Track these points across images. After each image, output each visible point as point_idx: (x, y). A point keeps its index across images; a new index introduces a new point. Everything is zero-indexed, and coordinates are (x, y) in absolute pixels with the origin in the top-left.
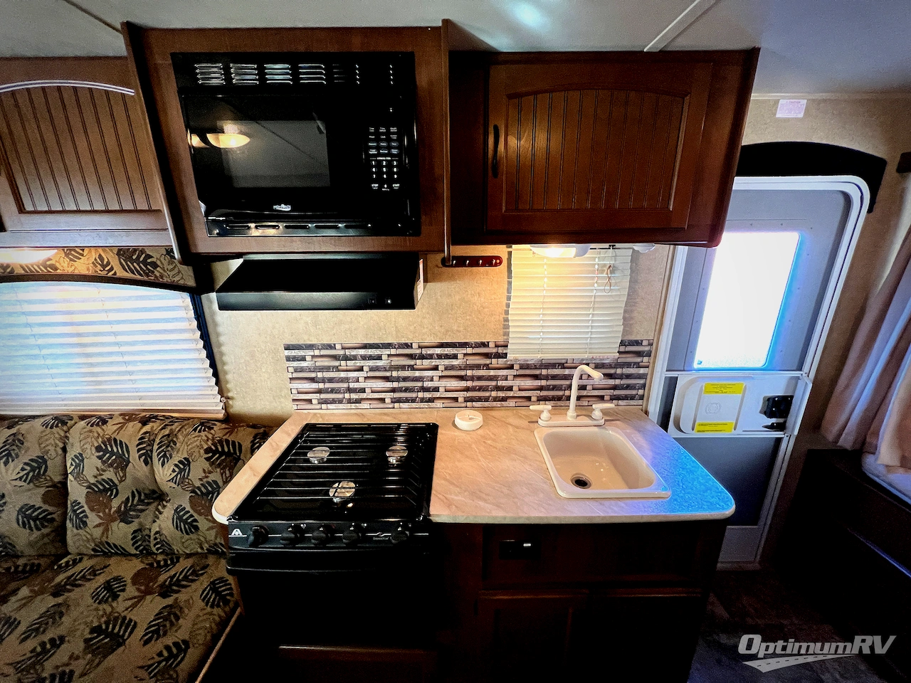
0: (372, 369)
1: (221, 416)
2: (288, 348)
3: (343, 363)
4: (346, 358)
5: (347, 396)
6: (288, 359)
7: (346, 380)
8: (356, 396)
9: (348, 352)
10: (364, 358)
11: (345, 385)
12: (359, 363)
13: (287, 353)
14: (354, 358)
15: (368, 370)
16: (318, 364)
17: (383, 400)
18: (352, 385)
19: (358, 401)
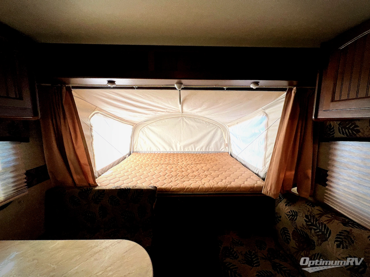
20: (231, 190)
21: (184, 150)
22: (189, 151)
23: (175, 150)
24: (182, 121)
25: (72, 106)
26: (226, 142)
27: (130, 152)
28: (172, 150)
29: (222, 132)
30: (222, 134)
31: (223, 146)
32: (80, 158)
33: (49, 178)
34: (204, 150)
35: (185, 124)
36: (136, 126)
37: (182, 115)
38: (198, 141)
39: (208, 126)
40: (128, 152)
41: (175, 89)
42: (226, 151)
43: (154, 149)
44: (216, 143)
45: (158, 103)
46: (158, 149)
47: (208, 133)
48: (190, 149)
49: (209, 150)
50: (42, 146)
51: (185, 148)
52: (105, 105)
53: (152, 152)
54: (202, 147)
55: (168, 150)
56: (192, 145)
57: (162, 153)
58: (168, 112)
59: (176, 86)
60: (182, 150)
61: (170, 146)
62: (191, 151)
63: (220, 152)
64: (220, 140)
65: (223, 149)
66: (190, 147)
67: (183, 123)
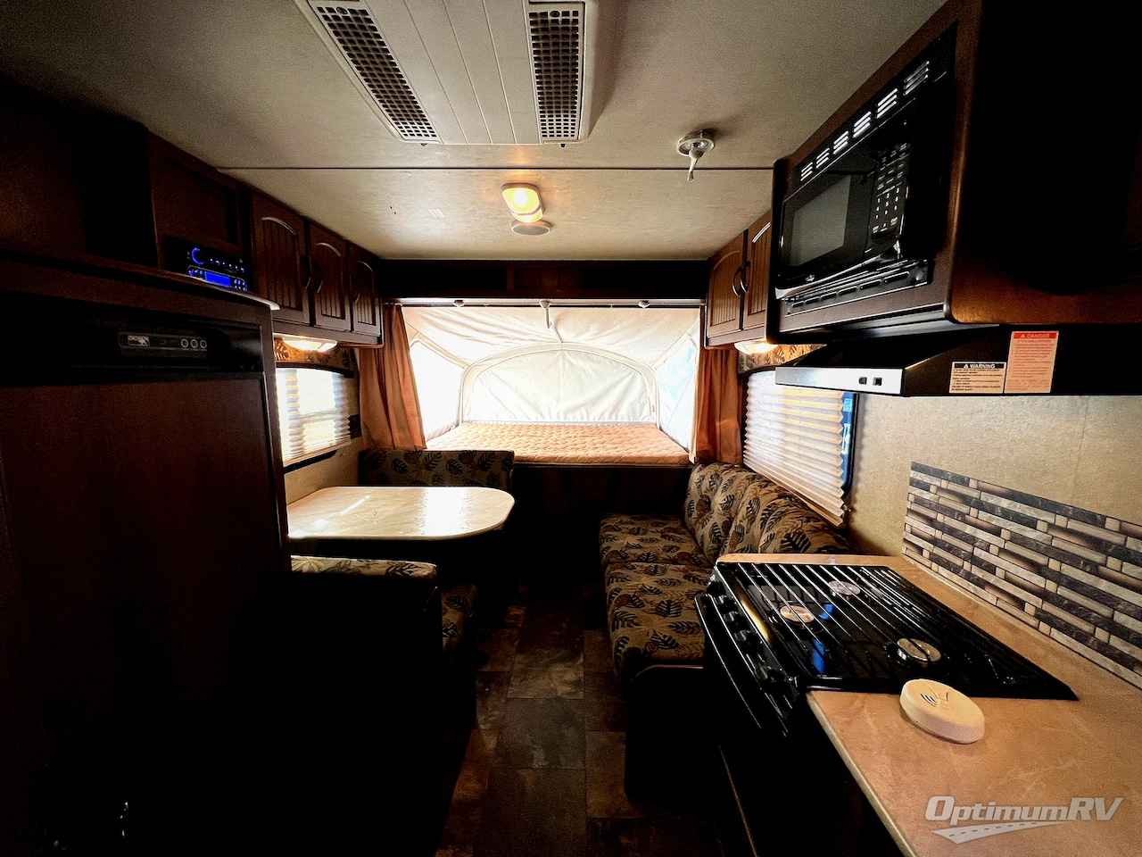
0: (1015, 539)
1: (838, 523)
2: (916, 467)
3: (973, 511)
4: (980, 506)
5: (967, 566)
6: (914, 483)
7: (971, 540)
8: (979, 573)
9: (985, 497)
10: (1006, 514)
11: (968, 548)
12: (997, 521)
13: (913, 474)
14: (991, 509)
15: (1008, 538)
16: (941, 501)
17: (1021, 604)
18: (978, 552)
19: (982, 584)
20: (628, 460)
21: (565, 418)
22: (575, 420)
23: (548, 419)
24: (561, 359)
25: (401, 331)
26: (653, 403)
27: (458, 421)
28: (540, 419)
29: (644, 383)
30: (644, 386)
31: (646, 410)
32: (405, 404)
33: (361, 435)
34: (606, 418)
35: (567, 365)
36: (468, 369)
37: (564, 348)
38: (595, 401)
39: (615, 371)
40: (454, 420)
41: (539, 306)
42: (651, 421)
43: (505, 418)
44: (632, 404)
45: (515, 324)
46: (512, 416)
47: (617, 383)
48: (578, 417)
49: (616, 418)
50: (358, 386)
51: (568, 415)
52: (430, 327)
53: (500, 423)
54: (602, 415)
55: (534, 418)
56: (583, 409)
57: (520, 423)
58: (533, 340)
59: (541, 304)
60: (562, 420)
61: (537, 409)
62: (579, 421)
63: (639, 423)
64: (641, 396)
65: (645, 417)
66: (578, 414)
67: (564, 364)
